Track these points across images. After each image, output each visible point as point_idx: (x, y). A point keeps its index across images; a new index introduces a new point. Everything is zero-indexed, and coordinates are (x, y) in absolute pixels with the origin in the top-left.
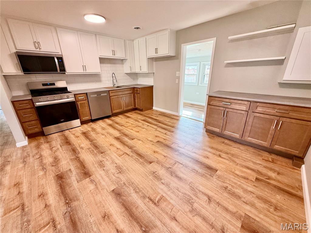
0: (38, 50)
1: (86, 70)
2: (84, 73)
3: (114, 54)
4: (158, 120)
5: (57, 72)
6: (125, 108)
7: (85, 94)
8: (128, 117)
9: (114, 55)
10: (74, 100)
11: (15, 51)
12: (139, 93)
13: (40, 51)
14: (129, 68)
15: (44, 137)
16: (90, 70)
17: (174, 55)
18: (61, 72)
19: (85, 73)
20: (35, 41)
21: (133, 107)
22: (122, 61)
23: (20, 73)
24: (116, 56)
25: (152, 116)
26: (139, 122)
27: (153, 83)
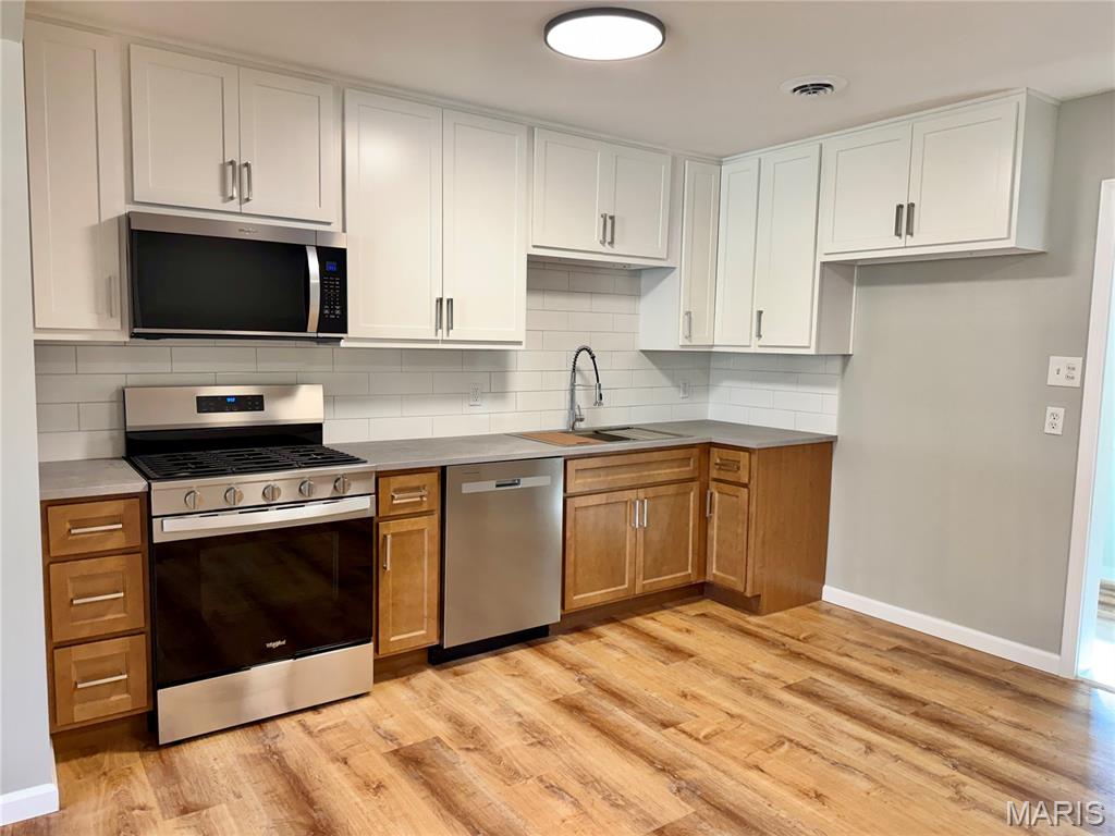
0: (233, 206)
1: (450, 327)
2: (436, 341)
3: (608, 239)
4: (925, 704)
5: (305, 331)
6: (640, 582)
7: (434, 477)
8: (675, 652)
9: (612, 243)
10: (372, 513)
11: (123, 209)
12: (746, 480)
13: (240, 214)
14: (682, 321)
15: (152, 756)
16: (470, 329)
17: (1039, 249)
18: (320, 335)
19: (444, 341)
20: (228, 160)
21: (689, 573)
22: (634, 279)
23: (115, 330)
24: (617, 249)
25: (845, 660)
26: (780, 704)
27: (834, 419)
